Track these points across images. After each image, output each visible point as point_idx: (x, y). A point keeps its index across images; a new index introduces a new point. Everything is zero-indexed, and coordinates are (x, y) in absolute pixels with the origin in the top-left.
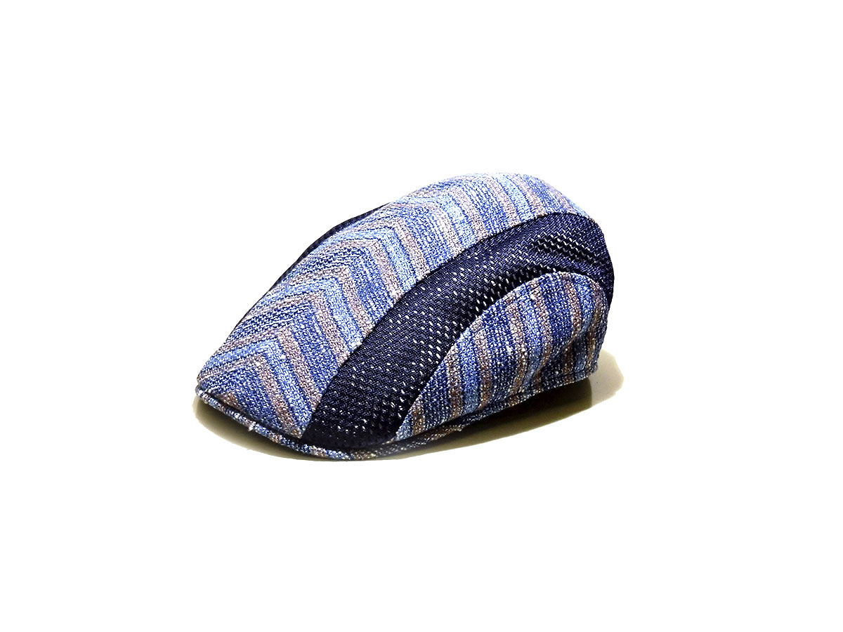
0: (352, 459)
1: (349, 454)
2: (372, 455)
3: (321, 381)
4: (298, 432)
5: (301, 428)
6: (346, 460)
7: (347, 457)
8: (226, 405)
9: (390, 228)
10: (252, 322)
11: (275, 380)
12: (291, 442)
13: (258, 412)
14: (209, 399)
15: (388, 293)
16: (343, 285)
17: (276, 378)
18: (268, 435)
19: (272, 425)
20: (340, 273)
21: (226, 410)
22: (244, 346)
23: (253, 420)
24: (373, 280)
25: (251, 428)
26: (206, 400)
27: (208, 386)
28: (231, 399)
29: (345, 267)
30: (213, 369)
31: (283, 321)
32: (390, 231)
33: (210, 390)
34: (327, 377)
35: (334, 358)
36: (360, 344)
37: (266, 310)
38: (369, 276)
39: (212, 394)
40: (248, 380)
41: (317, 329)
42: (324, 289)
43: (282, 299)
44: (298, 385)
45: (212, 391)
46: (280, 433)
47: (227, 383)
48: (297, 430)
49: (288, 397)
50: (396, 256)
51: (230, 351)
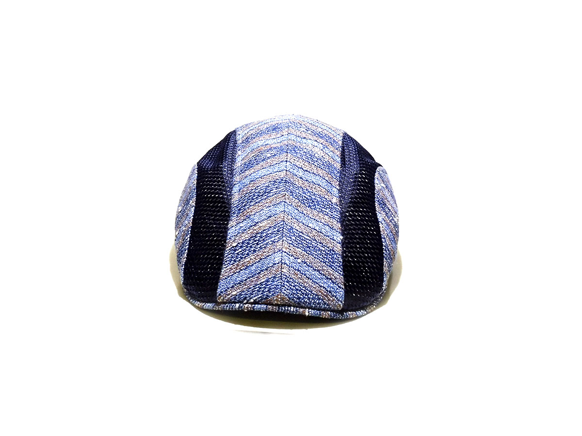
0: (367, 313)
1: (365, 311)
2: (374, 307)
3: (336, 268)
5: (342, 302)
6: (365, 315)
7: (365, 312)
8: (276, 305)
9: (286, 161)
10: (241, 247)
11: (305, 277)
12: (336, 314)
13: (308, 301)
14: (254, 307)
15: (330, 201)
16: (293, 205)
17: (305, 275)
18: (320, 315)
19: (322, 307)
20: (284, 198)
21: (279, 308)
22: (255, 263)
23: (306, 308)
24: (310, 196)
25: (307, 314)
26: (251, 308)
27: (245, 298)
28: (282, 299)
29: (284, 193)
30: (236, 286)
31: (274, 238)
32: (288, 163)
33: (252, 301)
34: (338, 264)
35: (333, 251)
36: (342, 237)
37: (246, 236)
38: (304, 195)
39: (255, 303)
40: (286, 283)
41: (305, 236)
42: (283, 210)
43: (255, 225)
44: (324, 275)
45: (254, 300)
46: (328, 311)
47: (268, 291)
48: (339, 305)
49: (322, 285)
50: (310, 178)
51: (242, 270)
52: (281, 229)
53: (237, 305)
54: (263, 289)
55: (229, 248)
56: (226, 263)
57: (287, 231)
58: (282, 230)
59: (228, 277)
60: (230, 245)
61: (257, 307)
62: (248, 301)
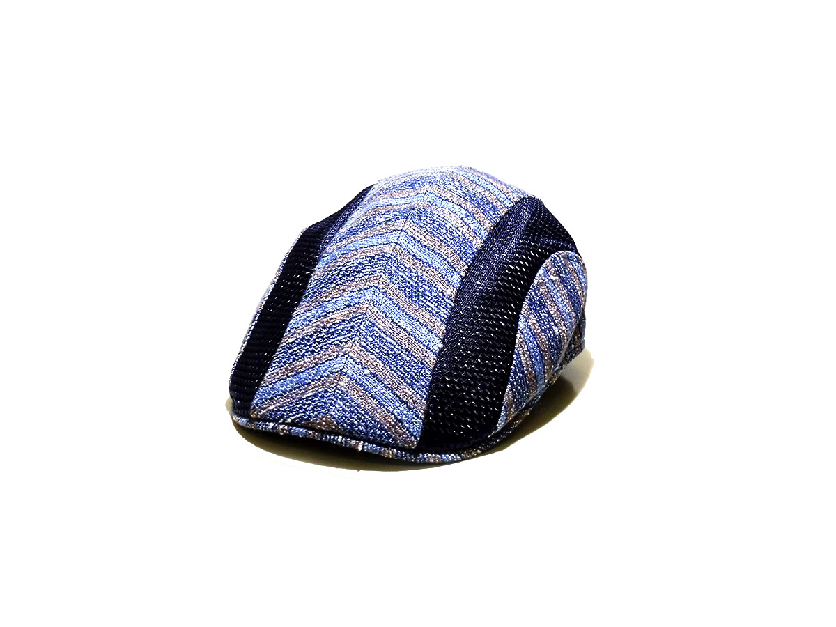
0: (463, 459)
1: (460, 455)
2: (479, 451)
3: (419, 388)
4: (412, 442)
5: (415, 438)
6: (458, 461)
7: (459, 458)
8: (320, 431)
9: (401, 230)
10: (299, 344)
11: (369, 395)
12: (405, 454)
13: (364, 430)
14: (291, 429)
15: (442, 292)
16: (387, 292)
17: (369, 394)
18: (380, 452)
19: (384, 441)
20: (377, 281)
21: (322, 436)
22: (308, 369)
23: (360, 440)
24: (416, 283)
25: (360, 449)
26: (287, 431)
27: (282, 416)
28: (327, 423)
29: (379, 274)
30: (276, 399)
31: (342, 337)
32: (403, 233)
33: (289, 420)
34: (423, 384)
35: (422, 363)
36: (441, 346)
37: (309, 330)
38: (409, 280)
39: (293, 424)
40: (339, 401)
41: (387, 338)
42: (369, 299)
43: (325, 316)
44: (397, 396)
45: (292, 420)
46: (393, 447)
47: (312, 409)
48: (411, 441)
49: (391, 410)
50: (426, 257)
51: (289, 377)
52: (356, 325)
53: (271, 425)
54: (306, 406)
55: (285, 344)
56: (274, 365)
57: (364, 329)
58: (359, 326)
59: (270, 385)
60: (285, 340)
61: (295, 430)
62: (285, 420)
